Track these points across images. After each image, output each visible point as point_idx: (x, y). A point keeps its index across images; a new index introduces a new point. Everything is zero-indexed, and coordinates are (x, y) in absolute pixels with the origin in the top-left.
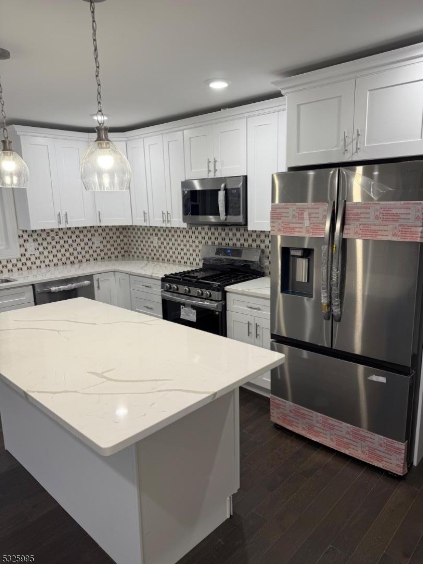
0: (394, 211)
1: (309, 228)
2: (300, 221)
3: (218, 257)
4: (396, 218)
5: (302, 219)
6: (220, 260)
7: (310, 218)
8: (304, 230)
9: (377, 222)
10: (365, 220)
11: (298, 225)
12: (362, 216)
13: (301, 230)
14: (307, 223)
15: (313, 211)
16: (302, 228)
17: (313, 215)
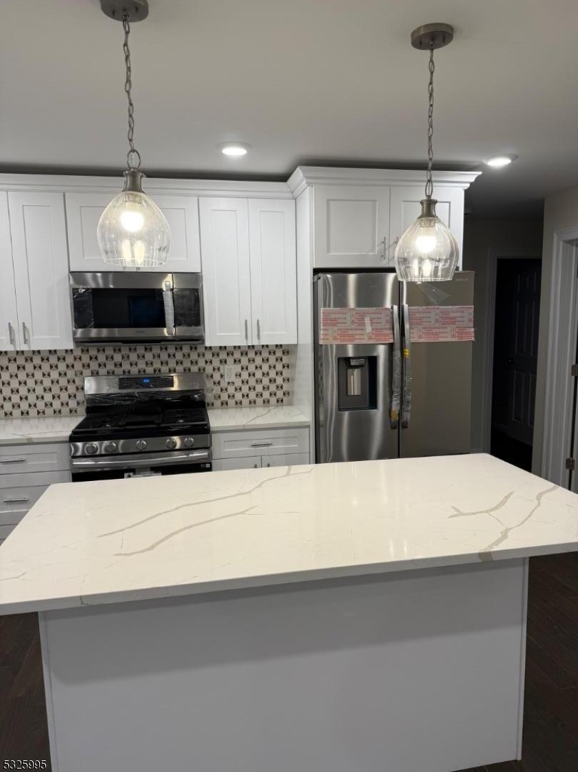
0: (452, 315)
1: (371, 334)
2: (361, 327)
3: (124, 391)
4: (453, 321)
5: (363, 324)
6: (131, 396)
7: (372, 323)
8: (366, 337)
9: (437, 325)
10: (427, 323)
11: (358, 332)
12: (425, 320)
13: (362, 337)
14: (369, 329)
15: (374, 316)
16: (363, 334)
17: (375, 321)
